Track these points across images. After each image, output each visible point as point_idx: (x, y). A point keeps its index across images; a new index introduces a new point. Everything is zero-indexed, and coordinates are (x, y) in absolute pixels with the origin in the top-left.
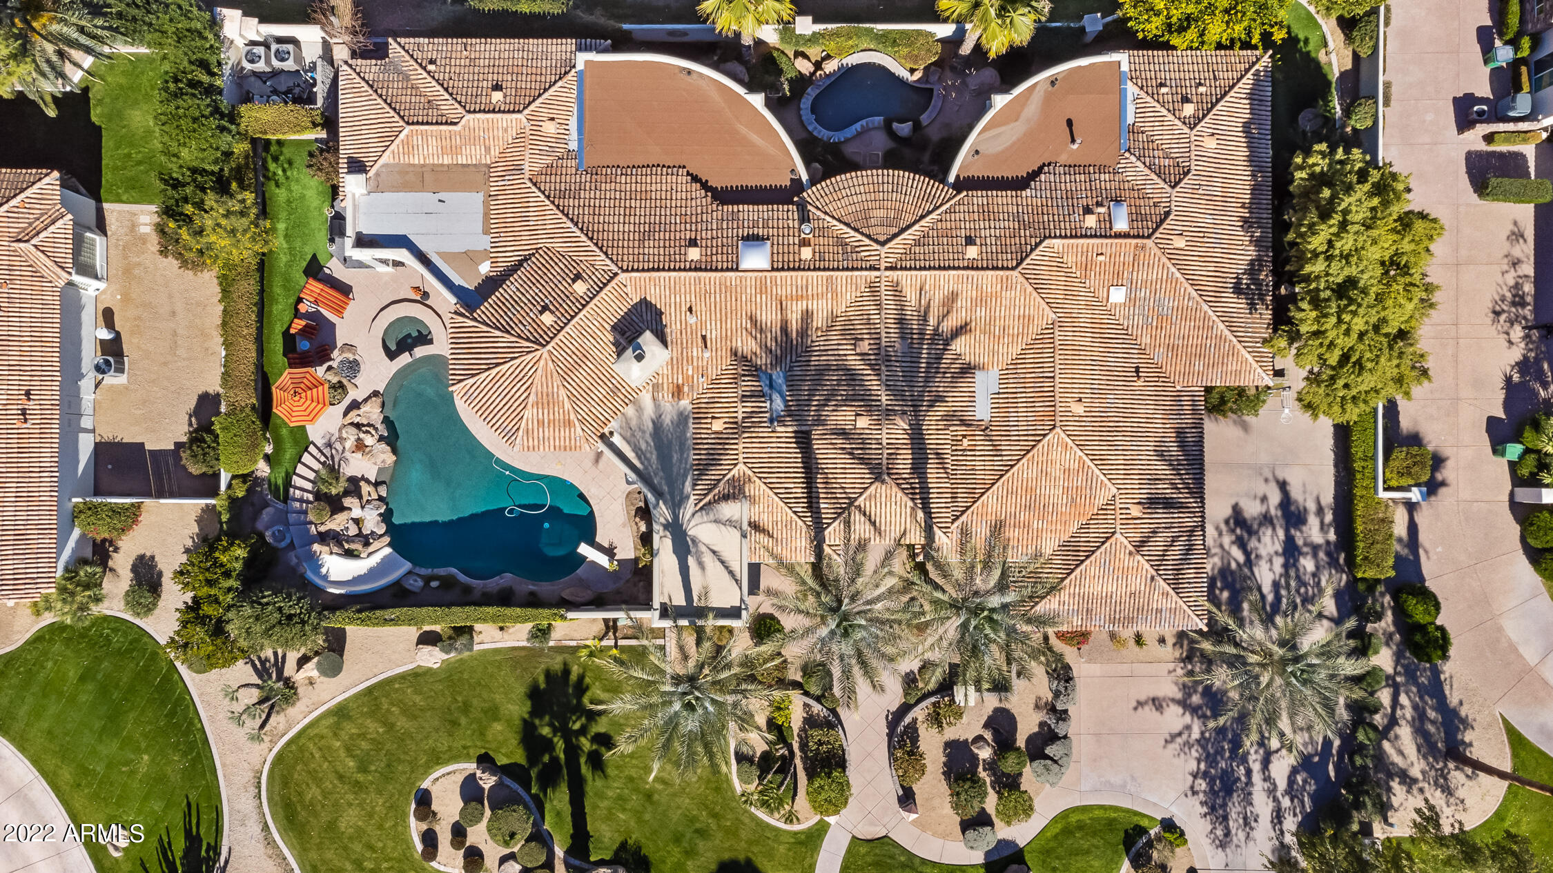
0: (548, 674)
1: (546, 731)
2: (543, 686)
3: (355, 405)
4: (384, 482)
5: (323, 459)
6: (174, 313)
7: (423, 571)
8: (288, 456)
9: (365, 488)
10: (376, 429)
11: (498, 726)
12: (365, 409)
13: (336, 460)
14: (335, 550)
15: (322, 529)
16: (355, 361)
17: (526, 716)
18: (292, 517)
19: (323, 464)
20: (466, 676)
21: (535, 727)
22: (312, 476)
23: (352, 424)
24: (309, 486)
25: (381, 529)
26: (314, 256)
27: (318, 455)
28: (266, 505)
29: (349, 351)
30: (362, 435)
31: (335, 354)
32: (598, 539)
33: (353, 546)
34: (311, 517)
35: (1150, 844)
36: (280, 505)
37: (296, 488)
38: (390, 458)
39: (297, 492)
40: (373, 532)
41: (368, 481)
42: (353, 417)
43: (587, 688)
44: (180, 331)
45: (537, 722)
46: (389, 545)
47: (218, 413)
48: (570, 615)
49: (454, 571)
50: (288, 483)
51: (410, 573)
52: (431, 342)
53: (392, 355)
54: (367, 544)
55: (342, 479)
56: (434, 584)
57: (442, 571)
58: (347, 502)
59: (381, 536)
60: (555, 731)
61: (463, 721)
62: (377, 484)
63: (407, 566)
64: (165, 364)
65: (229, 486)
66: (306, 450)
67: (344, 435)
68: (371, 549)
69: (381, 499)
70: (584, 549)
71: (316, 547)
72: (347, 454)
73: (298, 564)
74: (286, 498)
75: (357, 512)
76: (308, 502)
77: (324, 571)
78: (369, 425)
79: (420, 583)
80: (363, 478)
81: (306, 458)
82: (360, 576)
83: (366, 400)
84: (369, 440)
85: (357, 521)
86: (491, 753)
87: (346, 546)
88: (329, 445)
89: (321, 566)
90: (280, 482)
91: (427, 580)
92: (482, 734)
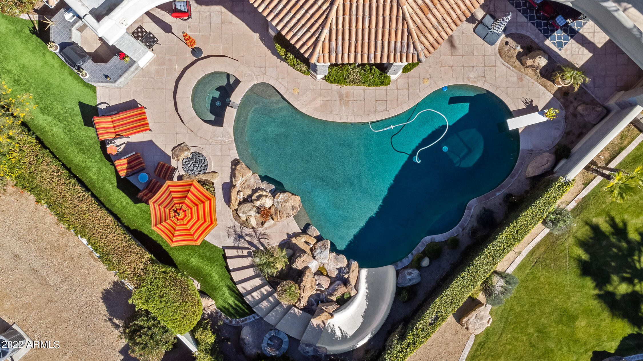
0: (583, 244)
1: (623, 288)
2: (585, 257)
3: (228, 188)
4: (308, 225)
5: (245, 252)
6: (17, 256)
7: (406, 262)
8: (216, 277)
9: (300, 242)
10: (262, 189)
11: (581, 323)
12: (239, 182)
13: (256, 242)
14: (331, 308)
15: (303, 303)
16: (194, 154)
17: (597, 292)
18: (271, 318)
19: (249, 255)
20: (518, 309)
21: (611, 295)
22: (251, 272)
23: (240, 203)
24: (257, 282)
25: (343, 261)
26: (82, 105)
27: (240, 252)
28: (239, 329)
29: (182, 150)
30: (258, 204)
31: (173, 163)
32: (512, 108)
33: (338, 294)
34: (285, 303)
36: (251, 319)
37: (250, 292)
38: (296, 201)
39: (255, 294)
40: (340, 270)
41: (296, 235)
42: (236, 197)
43: (625, 224)
44: (36, 266)
45: (610, 288)
46: (361, 266)
47: (129, 294)
48: (570, 176)
49: (428, 239)
50: (240, 297)
51: (398, 273)
52: (237, 82)
53: (218, 122)
54: (346, 282)
55: (277, 252)
56: (426, 262)
57: (420, 247)
58: (299, 265)
59: (349, 266)
60: (630, 281)
61: (551, 345)
62: (305, 231)
63: (390, 271)
64: (50, 301)
65: (197, 342)
66: (225, 257)
67: (243, 217)
68: (353, 282)
69: (319, 239)
70: (513, 124)
71: (315, 322)
72: (260, 230)
73: (316, 350)
74: (249, 310)
75: (314, 266)
76: (270, 294)
77: (338, 333)
78: (254, 191)
79: (415, 273)
80: (290, 236)
81: (232, 264)
82: (366, 311)
83: (233, 175)
84: (268, 202)
85: (319, 273)
86: (598, 349)
87: (334, 298)
88: (240, 237)
89: (333, 332)
90: (231, 300)
91: (416, 264)
92: (576, 341)
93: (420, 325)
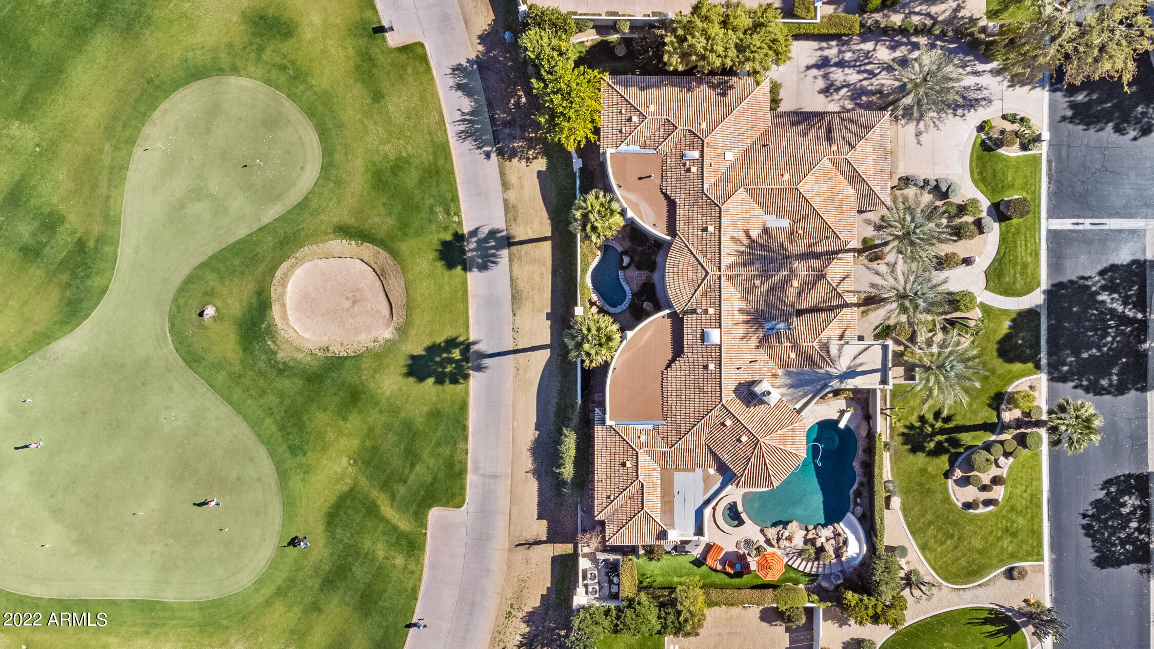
0: (904, 444)
1: (932, 445)
2: (909, 447)
3: (768, 542)
4: (806, 527)
5: (795, 558)
6: (719, 634)
7: (852, 507)
8: (793, 575)
9: (810, 536)
10: (780, 531)
11: (930, 469)
12: (770, 536)
13: (795, 551)
14: (844, 549)
15: (834, 556)
16: (745, 541)
17: (925, 454)
18: (827, 571)
19: (797, 558)
20: (904, 485)
21: (930, 450)
22: (804, 563)
23: (777, 543)
24: (810, 564)
25: (831, 528)
26: (691, 562)
27: (793, 560)
28: (820, 585)
29: (740, 544)
30: (784, 537)
31: (741, 552)
32: (836, 418)
33: (841, 541)
34: (827, 562)
35: (990, 138)
36: (820, 578)
37: (811, 570)
38: (795, 524)
39: (813, 570)
40: (833, 532)
41: (806, 535)
42: (774, 542)
43: (911, 424)
44: (728, 631)
45: (927, 449)
46: (838, 523)
47: (777, 608)
48: (879, 431)
49: (852, 491)
50: (809, 575)
51: (853, 513)
52: (735, 503)
54: (839, 535)
55: (806, 547)
56: (859, 501)
57: (852, 497)
58: (818, 544)
59: (834, 528)
60: (932, 440)
61: (927, 486)
62: (807, 530)
63: (849, 515)
64: (745, 638)
65: (812, 602)
66: (790, 566)
67: (783, 547)
68: (841, 532)
69: (815, 528)
70: (842, 425)
71: (843, 559)
72: (792, 545)
73: (853, 568)
74: (817, 575)
75: (823, 540)
76: (819, 564)
77: (855, 555)
78: (778, 534)
79: (859, 508)
80: (805, 537)
81: (795, 566)
82: (856, 538)
83: (765, 535)
84: (786, 534)
85: (827, 540)
86: (943, 472)
87: (841, 544)
88: (787, 555)
89: (853, 557)
90: (807, 579)
91: (856, 504)
92: (934, 477)
93: (878, 527)
